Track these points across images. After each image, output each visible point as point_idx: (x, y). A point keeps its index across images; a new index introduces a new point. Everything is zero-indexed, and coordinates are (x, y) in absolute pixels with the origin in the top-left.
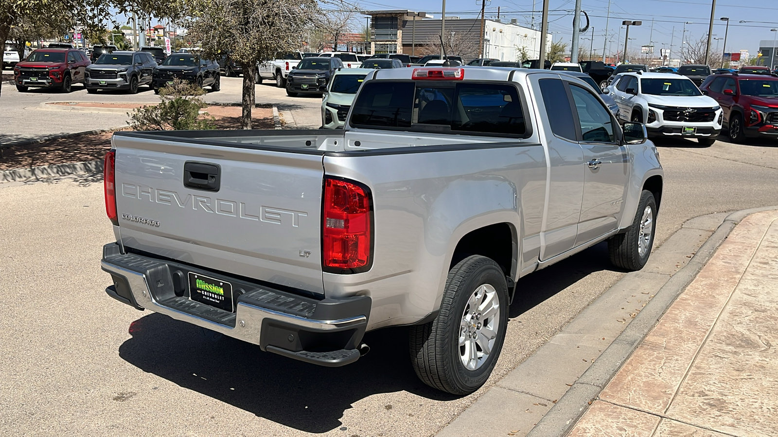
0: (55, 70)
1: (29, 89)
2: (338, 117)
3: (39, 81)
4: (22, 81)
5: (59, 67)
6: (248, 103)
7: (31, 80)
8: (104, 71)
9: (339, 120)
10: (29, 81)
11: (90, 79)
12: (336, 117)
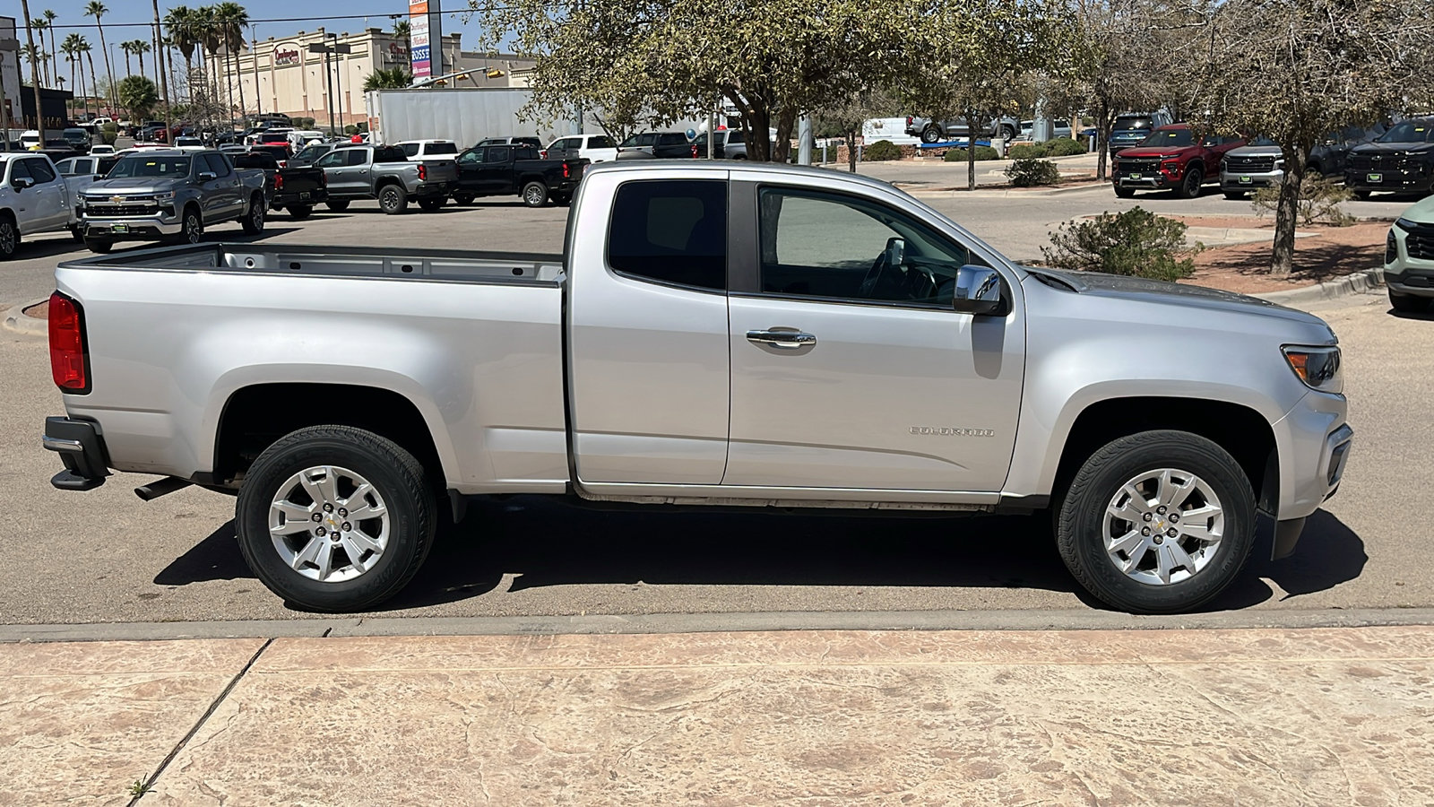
0: (1172, 160)
1: (1135, 194)
2: (1408, 248)
3: (1144, 179)
4: (1119, 181)
5: (1180, 154)
6: (1288, 218)
7: (1132, 178)
8: (1251, 158)
9: (1410, 255)
10: (1129, 179)
11: (1226, 173)
12: (1403, 248)
